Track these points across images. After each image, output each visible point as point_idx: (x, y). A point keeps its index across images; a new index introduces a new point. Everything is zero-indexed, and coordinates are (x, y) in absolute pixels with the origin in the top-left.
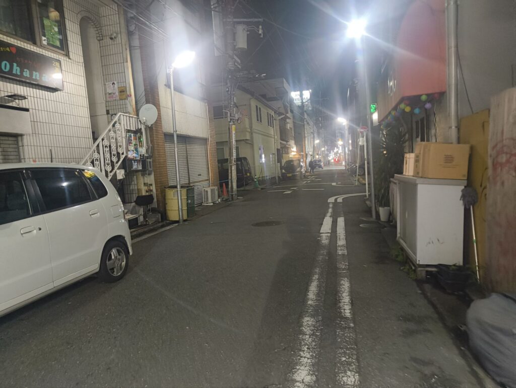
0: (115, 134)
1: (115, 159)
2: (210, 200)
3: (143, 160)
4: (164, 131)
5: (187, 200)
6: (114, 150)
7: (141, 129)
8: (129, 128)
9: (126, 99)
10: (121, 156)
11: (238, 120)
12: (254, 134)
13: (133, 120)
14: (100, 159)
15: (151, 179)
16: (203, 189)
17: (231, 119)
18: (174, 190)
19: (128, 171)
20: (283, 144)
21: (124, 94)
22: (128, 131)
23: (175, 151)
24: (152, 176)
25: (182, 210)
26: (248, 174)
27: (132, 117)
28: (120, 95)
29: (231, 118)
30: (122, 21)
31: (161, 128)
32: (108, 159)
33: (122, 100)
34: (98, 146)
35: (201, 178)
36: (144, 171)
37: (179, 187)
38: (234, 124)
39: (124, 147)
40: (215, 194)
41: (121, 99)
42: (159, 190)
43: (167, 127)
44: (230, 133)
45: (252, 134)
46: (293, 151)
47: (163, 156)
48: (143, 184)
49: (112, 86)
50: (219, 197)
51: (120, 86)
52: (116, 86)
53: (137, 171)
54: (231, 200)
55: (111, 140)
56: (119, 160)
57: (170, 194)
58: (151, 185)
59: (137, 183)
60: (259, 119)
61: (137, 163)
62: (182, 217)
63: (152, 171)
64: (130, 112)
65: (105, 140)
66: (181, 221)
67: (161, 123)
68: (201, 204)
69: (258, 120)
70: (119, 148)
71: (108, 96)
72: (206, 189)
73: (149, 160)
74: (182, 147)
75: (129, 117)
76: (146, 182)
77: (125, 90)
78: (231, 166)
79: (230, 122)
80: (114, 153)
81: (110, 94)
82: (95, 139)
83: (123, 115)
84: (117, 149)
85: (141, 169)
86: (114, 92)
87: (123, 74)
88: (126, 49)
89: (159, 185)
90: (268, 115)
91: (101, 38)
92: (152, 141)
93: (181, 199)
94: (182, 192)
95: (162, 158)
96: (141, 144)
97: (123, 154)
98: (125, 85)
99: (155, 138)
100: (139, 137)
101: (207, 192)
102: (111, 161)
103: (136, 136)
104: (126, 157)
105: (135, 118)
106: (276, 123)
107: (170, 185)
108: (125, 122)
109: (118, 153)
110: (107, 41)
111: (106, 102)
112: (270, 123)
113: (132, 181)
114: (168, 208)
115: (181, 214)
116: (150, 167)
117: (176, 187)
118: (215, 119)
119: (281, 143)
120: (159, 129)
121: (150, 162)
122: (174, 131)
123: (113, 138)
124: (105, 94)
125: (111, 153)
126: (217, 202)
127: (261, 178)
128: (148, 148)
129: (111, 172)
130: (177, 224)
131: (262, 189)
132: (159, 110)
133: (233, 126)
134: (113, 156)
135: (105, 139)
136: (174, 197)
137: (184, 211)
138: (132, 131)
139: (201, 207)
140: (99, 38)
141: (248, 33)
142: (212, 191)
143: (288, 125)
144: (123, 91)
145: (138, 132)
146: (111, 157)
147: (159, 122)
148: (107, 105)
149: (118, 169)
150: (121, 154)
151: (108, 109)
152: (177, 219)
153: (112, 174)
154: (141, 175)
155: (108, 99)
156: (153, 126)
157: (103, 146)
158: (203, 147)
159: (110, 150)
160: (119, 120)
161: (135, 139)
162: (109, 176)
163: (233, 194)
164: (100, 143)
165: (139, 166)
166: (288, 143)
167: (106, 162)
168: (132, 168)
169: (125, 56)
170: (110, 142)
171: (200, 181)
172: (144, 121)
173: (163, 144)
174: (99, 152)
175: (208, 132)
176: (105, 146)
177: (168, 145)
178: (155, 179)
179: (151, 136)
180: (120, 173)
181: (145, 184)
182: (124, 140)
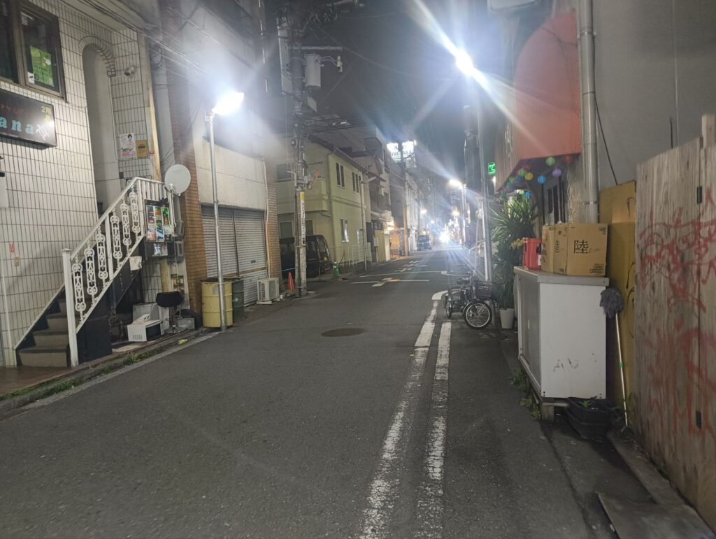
0: (128, 207)
1: (127, 242)
2: (267, 297)
3: (170, 243)
4: (201, 201)
5: (233, 298)
6: (126, 229)
7: (167, 199)
8: (149, 199)
9: (147, 157)
10: (137, 237)
11: (308, 185)
12: (334, 203)
13: (156, 188)
14: (105, 242)
15: (181, 269)
16: (258, 281)
17: (298, 184)
18: (216, 284)
19: (147, 259)
20: (375, 216)
21: (143, 151)
22: (148, 202)
23: (215, 229)
24: (184, 265)
25: (225, 312)
26: (326, 259)
27: (154, 183)
29: (299, 182)
30: (143, 51)
31: (197, 197)
32: (117, 242)
33: (142, 158)
34: (103, 223)
35: (255, 266)
36: (172, 258)
37: (220, 279)
38: (303, 191)
39: (142, 224)
40: (274, 288)
41: (140, 158)
42: (193, 284)
43: (205, 196)
44: (296, 203)
45: (330, 202)
46: (390, 226)
47: (199, 236)
48: (169, 276)
49: (128, 139)
50: (281, 292)
51: (139, 139)
52: (133, 139)
53: (161, 258)
54: (298, 296)
55: (123, 216)
56: (133, 244)
57: (208, 289)
58: (182, 277)
59: (161, 276)
60: (341, 182)
61: (161, 246)
62: (226, 322)
63: (182, 257)
64: (152, 175)
65: (114, 216)
66: (224, 329)
67: (197, 191)
68: (254, 303)
69: (339, 184)
70: (134, 226)
71: (121, 152)
72: (262, 281)
73: (178, 242)
74: (228, 223)
75: (150, 182)
76: (174, 273)
77: (145, 145)
78: (299, 249)
79: (297, 187)
80: (126, 233)
81: (124, 150)
82: (101, 212)
83: (141, 181)
84: (131, 227)
85: (167, 255)
86: (131, 147)
87: (144, 122)
88: (148, 89)
89: (193, 277)
90: (353, 177)
91: (113, 73)
92: (183, 216)
93: (224, 297)
94: (226, 286)
95: (198, 239)
96: (166, 220)
97: (140, 234)
98: (145, 138)
99: (187, 212)
100: (163, 211)
101: (263, 285)
102: (122, 245)
103: (159, 209)
104: (144, 238)
105: (159, 184)
106: (365, 188)
107: (208, 277)
108: (145, 189)
109: (133, 234)
110: (121, 77)
111: (119, 161)
112: (356, 188)
113: (154, 271)
114: (205, 309)
115: (223, 318)
116: (181, 252)
117: (216, 280)
118: (279, 182)
119: (372, 215)
120: (194, 199)
121: (180, 245)
122: (214, 202)
123: (125, 212)
124: (119, 151)
125: (121, 234)
126: (278, 300)
127: (343, 265)
128: (177, 225)
129: (121, 260)
130: (217, 333)
131: (344, 279)
132: (193, 173)
133: (302, 193)
134: (124, 238)
135: (114, 213)
136: (213, 294)
137: (228, 313)
138: (153, 202)
139: (254, 307)
140: (110, 74)
141: (323, 65)
142: (271, 283)
143: (382, 189)
144: (143, 146)
145: (163, 203)
146: (122, 238)
147: (193, 188)
148: (121, 166)
149: (133, 255)
150: (137, 234)
151: (121, 171)
152: (219, 326)
153: (123, 263)
154: (166, 264)
156: (186, 194)
157: (110, 223)
158: (259, 223)
159: (121, 229)
160: (135, 188)
161: (159, 213)
162: (118, 266)
163: (302, 287)
164: (106, 218)
165: (163, 250)
166: (383, 215)
167: (114, 246)
168: (153, 254)
169: (146, 98)
170: (120, 219)
171: (253, 271)
172: (172, 188)
173: (200, 219)
174: (104, 233)
175: (266, 202)
176: (114, 224)
177: (206, 221)
178: (187, 269)
179: (183, 208)
180: (135, 261)
181: (172, 276)
182: (142, 214)
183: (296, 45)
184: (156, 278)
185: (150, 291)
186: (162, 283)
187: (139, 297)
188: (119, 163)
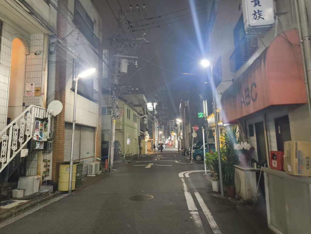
0: (25, 121)
1: (21, 141)
2: (93, 172)
3: (46, 143)
4: (66, 121)
5: (77, 174)
6: (22, 133)
7: (47, 118)
8: (38, 117)
9: (40, 96)
10: (27, 138)
11: (118, 116)
12: (125, 126)
13: (42, 111)
14: (8, 140)
15: (49, 157)
16: (90, 163)
17: (113, 116)
18: (68, 165)
19: (31, 151)
20: (142, 133)
21: (39, 92)
22: (37, 119)
23: (72, 136)
24: (51, 154)
25: (72, 182)
26: (120, 152)
27: (42, 109)
28: (36, 93)
30: (46, 44)
31: (64, 118)
32: (15, 140)
33: (37, 96)
34: (9, 129)
35: (89, 155)
36: (45, 150)
37: (71, 163)
38: (115, 119)
39: (32, 130)
40: (97, 168)
41: (35, 96)
42: (55, 166)
43: (68, 118)
44: (111, 124)
46: (147, 138)
47: (62, 139)
48: (42, 160)
49: (30, 86)
50: (100, 169)
51: (37, 87)
52: (34, 86)
53: (39, 150)
54: (108, 172)
55: (21, 125)
56: (25, 141)
57: (63, 169)
58: (49, 161)
59: (38, 161)
60: (129, 117)
61: (40, 144)
62: (71, 188)
63: (51, 150)
64: (41, 105)
65: (16, 125)
66: (70, 192)
67: (64, 115)
68: (86, 176)
69: (128, 118)
70: (27, 131)
71: (26, 92)
72: (91, 164)
73: (50, 142)
74: (78, 132)
75: (40, 109)
76: (45, 159)
77: (40, 90)
78: (111, 147)
80: (22, 135)
81: (28, 91)
82: (8, 123)
83: (35, 107)
84: (25, 132)
85: (43, 148)
86: (31, 90)
87: (41, 78)
88: (46, 62)
89: (55, 162)
90: (134, 115)
91: (28, 53)
92: (55, 128)
93: (72, 173)
94: (74, 167)
95: (61, 140)
96: (45, 129)
97: (29, 136)
98: (40, 86)
99: (57, 125)
100: (45, 125)
101: (92, 166)
102: (18, 142)
103: (43, 123)
104: (32, 139)
105: (44, 109)
106: (138, 120)
107: (64, 161)
108: (36, 112)
109: (25, 136)
110: (32, 55)
111: (24, 97)
112: (135, 120)
113: (34, 157)
114: (60, 180)
115: (70, 186)
116: (50, 148)
117: (68, 163)
118: (102, 115)
119: (140, 133)
120: (62, 119)
121: (51, 143)
122: (73, 121)
123: (22, 123)
124: (24, 91)
125: (19, 135)
126: (99, 174)
127: (128, 155)
128: (51, 133)
129: (16, 151)
130: (66, 195)
131: (129, 163)
132: (64, 106)
134: (20, 138)
136: (66, 171)
137: (73, 183)
138: (40, 119)
139: (86, 178)
140: (26, 54)
141: (128, 64)
142: (96, 165)
143: (145, 121)
144: (38, 90)
145: (45, 120)
146: (18, 138)
147: (62, 114)
148: (24, 99)
149: (23, 148)
150: (28, 136)
151: (24, 102)
152: (67, 190)
153: (17, 153)
154: (41, 154)
155: (26, 95)
156: (58, 116)
157: (13, 129)
158: (92, 133)
159: (19, 133)
160: (31, 111)
161: (42, 125)
162: (14, 154)
163: (110, 167)
164: (11, 126)
165: (41, 146)
166: (145, 133)
167: (13, 142)
168: (35, 147)
169: (44, 67)
170: (20, 127)
171: (87, 158)
172: (52, 112)
173: (63, 130)
174: (8, 135)
175: (97, 123)
176: (15, 130)
177: (67, 131)
178: (53, 157)
179: (55, 124)
180: (24, 152)
181: (44, 161)
182: (32, 125)
183: (117, 55)
184: (34, 161)
185: (30, 169)
186: (38, 165)
187: (23, 172)
188: (24, 98)
